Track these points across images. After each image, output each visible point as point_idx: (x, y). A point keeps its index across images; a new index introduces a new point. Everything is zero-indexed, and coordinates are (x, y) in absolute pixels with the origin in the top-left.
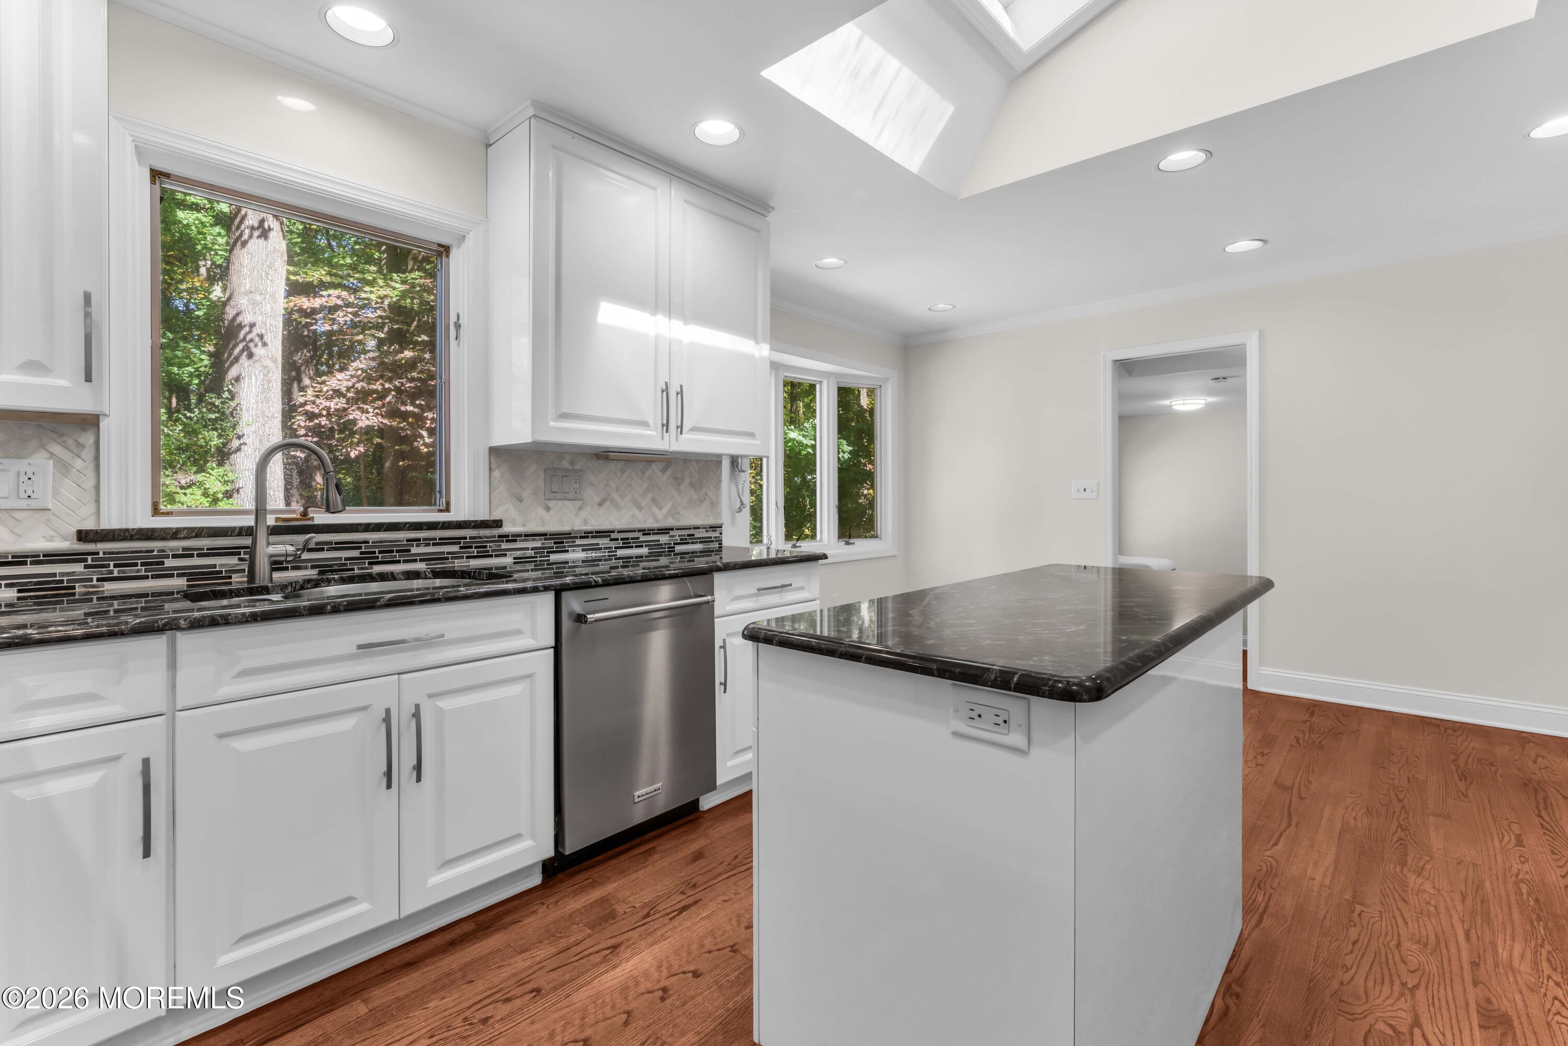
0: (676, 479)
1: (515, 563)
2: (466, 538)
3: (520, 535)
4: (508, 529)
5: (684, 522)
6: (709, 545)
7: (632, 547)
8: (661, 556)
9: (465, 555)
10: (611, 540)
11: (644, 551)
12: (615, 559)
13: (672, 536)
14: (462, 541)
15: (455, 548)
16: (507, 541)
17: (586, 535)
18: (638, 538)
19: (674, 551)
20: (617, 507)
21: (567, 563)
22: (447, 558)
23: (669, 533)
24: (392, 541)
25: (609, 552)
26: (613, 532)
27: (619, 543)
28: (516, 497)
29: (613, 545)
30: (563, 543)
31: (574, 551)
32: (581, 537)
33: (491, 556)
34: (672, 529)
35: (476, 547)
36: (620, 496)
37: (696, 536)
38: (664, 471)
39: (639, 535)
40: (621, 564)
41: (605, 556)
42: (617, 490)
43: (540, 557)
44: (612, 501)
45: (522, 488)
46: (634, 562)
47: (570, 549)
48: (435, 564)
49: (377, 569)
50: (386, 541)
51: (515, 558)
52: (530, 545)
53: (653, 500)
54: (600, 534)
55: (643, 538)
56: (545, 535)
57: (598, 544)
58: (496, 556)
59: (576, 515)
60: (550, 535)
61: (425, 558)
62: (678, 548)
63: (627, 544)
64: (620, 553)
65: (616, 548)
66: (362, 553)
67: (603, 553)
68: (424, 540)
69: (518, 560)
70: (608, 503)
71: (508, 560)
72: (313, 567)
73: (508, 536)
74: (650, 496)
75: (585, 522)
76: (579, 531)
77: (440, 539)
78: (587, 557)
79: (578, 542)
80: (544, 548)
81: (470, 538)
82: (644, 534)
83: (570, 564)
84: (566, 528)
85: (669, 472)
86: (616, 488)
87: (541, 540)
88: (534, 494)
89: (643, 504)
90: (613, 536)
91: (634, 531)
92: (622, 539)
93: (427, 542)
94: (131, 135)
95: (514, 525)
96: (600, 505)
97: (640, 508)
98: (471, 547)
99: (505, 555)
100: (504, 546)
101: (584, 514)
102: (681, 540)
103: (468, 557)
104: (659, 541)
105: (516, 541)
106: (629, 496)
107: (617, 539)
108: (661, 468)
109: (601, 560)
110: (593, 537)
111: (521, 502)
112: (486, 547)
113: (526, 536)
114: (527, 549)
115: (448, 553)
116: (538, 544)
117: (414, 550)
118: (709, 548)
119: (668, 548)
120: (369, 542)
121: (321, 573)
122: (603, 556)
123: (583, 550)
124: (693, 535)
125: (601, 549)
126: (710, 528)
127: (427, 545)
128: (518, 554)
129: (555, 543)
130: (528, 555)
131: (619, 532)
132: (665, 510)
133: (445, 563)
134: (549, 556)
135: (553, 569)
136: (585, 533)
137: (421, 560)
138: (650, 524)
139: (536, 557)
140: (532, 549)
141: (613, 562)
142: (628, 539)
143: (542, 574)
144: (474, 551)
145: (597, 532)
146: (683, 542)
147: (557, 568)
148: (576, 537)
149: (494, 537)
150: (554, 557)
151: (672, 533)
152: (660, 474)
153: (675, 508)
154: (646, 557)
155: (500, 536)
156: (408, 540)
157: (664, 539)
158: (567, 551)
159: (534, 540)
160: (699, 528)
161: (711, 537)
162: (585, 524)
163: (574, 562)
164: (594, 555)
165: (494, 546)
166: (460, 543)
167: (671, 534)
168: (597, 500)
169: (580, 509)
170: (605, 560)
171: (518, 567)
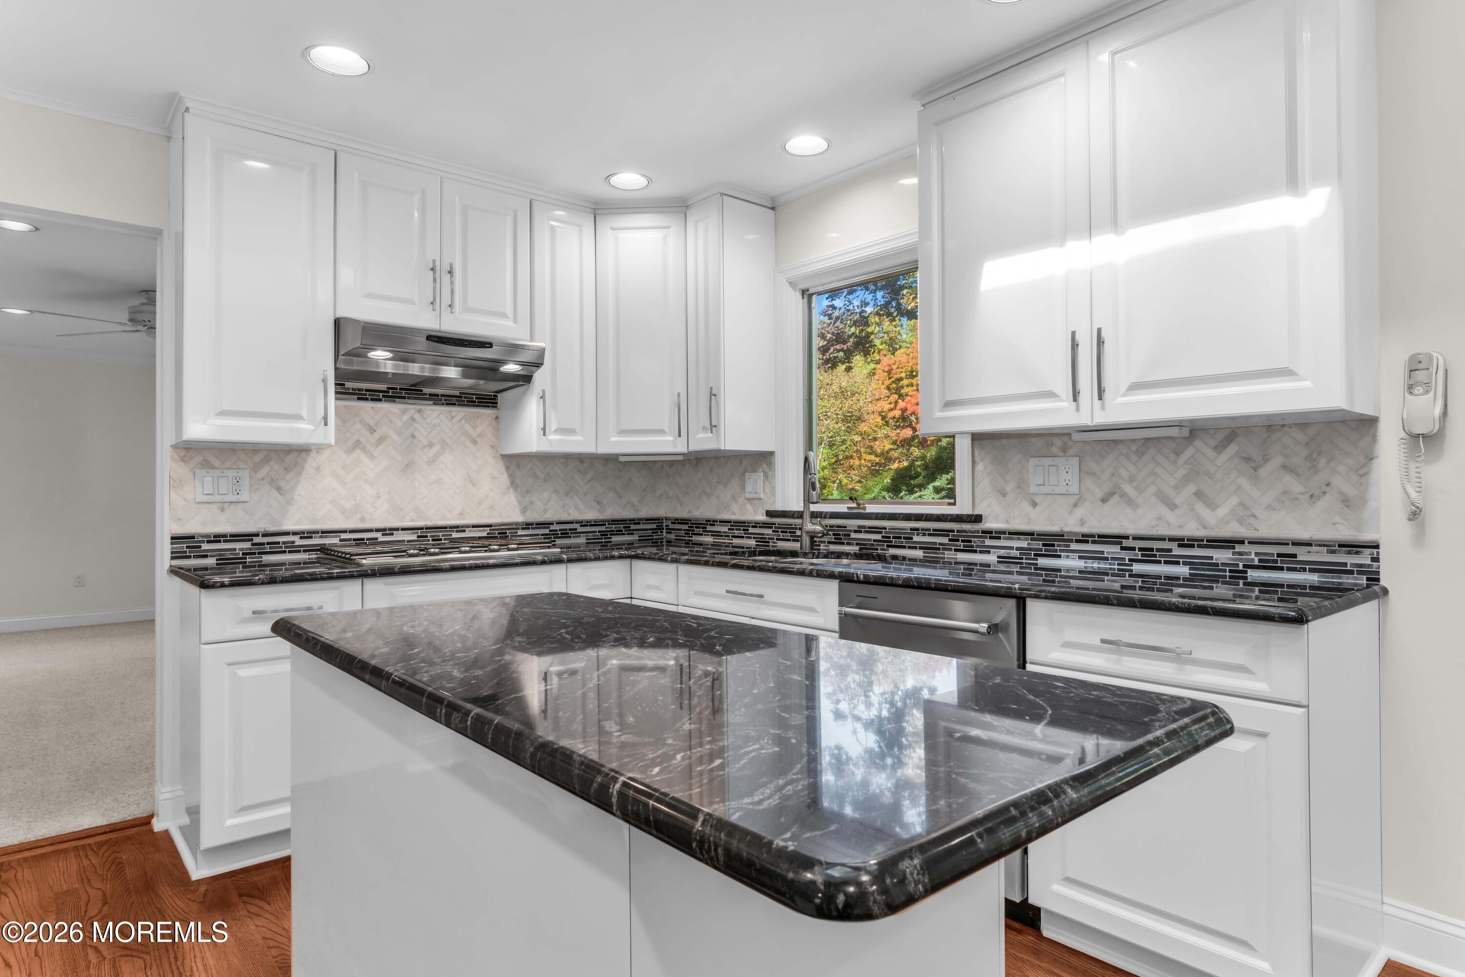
0: (1247, 459)
1: (998, 562)
2: (953, 531)
3: (1004, 533)
4: (989, 524)
5: (1265, 531)
6: (1340, 578)
7: (1159, 562)
8: (1218, 582)
9: (953, 548)
10: (1123, 548)
11: (1183, 570)
12: (1130, 576)
13: (1240, 554)
14: (951, 534)
15: (945, 540)
16: (991, 538)
17: (1084, 539)
18: (1170, 550)
19: (1246, 578)
20: (1130, 502)
21: (1059, 570)
22: (938, 549)
23: (1234, 548)
24: (900, 529)
25: (1119, 565)
26: (1127, 538)
27: (1137, 555)
28: (999, 491)
29: (1127, 556)
30: (1053, 545)
31: (1068, 557)
32: (1077, 541)
33: (975, 551)
34: (1241, 542)
35: (963, 541)
36: (1137, 488)
37: (1299, 558)
38: (1220, 448)
39: (1173, 546)
40: (1140, 584)
41: (1114, 569)
42: (1131, 480)
43: (1026, 559)
44: (1123, 495)
45: (1005, 481)
46: (1161, 584)
47: (1062, 554)
48: (930, 553)
49: (892, 551)
50: (897, 529)
51: (999, 557)
52: (1016, 544)
53: (1198, 494)
54: (1105, 538)
55: (1177, 551)
56: (1032, 534)
57: (1103, 552)
58: (981, 552)
59: (1070, 513)
60: (1038, 535)
61: (924, 547)
62: (1253, 575)
63: (1148, 556)
64: (1137, 568)
65: (1130, 560)
66: (883, 537)
67: (1110, 564)
68: (922, 530)
69: (1002, 559)
70: (1116, 498)
71: (991, 558)
72: (857, 544)
73: (991, 532)
74: (1191, 488)
75: (1082, 522)
76: (1076, 534)
77: (934, 530)
78: (1086, 567)
79: (1074, 546)
80: (1030, 549)
81: (958, 531)
82: (1180, 546)
83: (1062, 573)
84: (1055, 528)
85: (1232, 449)
86: (1130, 478)
87: (1027, 540)
88: (1019, 487)
89: (1177, 501)
90: (1125, 543)
91: (1163, 539)
92: (1140, 549)
93: (925, 532)
94: (785, 278)
95: (997, 521)
96: (1104, 500)
97: (1172, 506)
98: (958, 540)
99: (989, 552)
100: (988, 542)
101: (1080, 512)
102: (1260, 561)
103: (956, 550)
104: (1211, 558)
105: (999, 538)
106: (1152, 490)
107: (1133, 549)
108: (1213, 443)
109: (1107, 574)
110: (1094, 542)
111: (1004, 496)
112: (970, 541)
113: (1010, 533)
114: (1011, 548)
115: (940, 544)
116: (1024, 544)
117: (916, 538)
118: (1340, 584)
119: (1230, 571)
120: (886, 529)
121: (860, 549)
122: (1111, 569)
123: (1080, 558)
124: (1295, 556)
125: (1107, 559)
126: (1340, 546)
127: (924, 535)
128: (1002, 552)
129: (1044, 545)
130: (1012, 555)
131: (1135, 538)
132: (1221, 512)
133: (937, 554)
134: (1037, 560)
135: (1042, 575)
136: (1083, 536)
137: (921, 548)
138: (1192, 530)
139: (1022, 559)
140: (1017, 549)
141: (1127, 580)
142: (1152, 550)
143: (1029, 579)
144: (961, 545)
145: (1099, 536)
146: (1266, 565)
147: (1046, 575)
148: (1071, 541)
149: (978, 532)
150: (1042, 562)
151: (1239, 548)
152: (1211, 453)
153: (1246, 508)
154: (1185, 579)
155: (983, 532)
156: (911, 529)
157: (1221, 556)
158: (1059, 556)
159: (1019, 539)
160: (1310, 545)
161: (1345, 564)
162: (1082, 524)
163: (1068, 571)
164: (1096, 565)
165: (978, 542)
166: (948, 536)
167: (1236, 550)
168: (1100, 494)
169: (1075, 505)
170: (1113, 575)
171: (1002, 567)
